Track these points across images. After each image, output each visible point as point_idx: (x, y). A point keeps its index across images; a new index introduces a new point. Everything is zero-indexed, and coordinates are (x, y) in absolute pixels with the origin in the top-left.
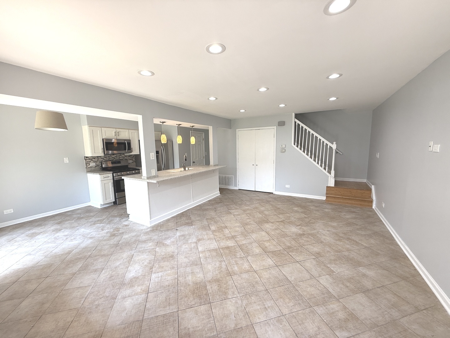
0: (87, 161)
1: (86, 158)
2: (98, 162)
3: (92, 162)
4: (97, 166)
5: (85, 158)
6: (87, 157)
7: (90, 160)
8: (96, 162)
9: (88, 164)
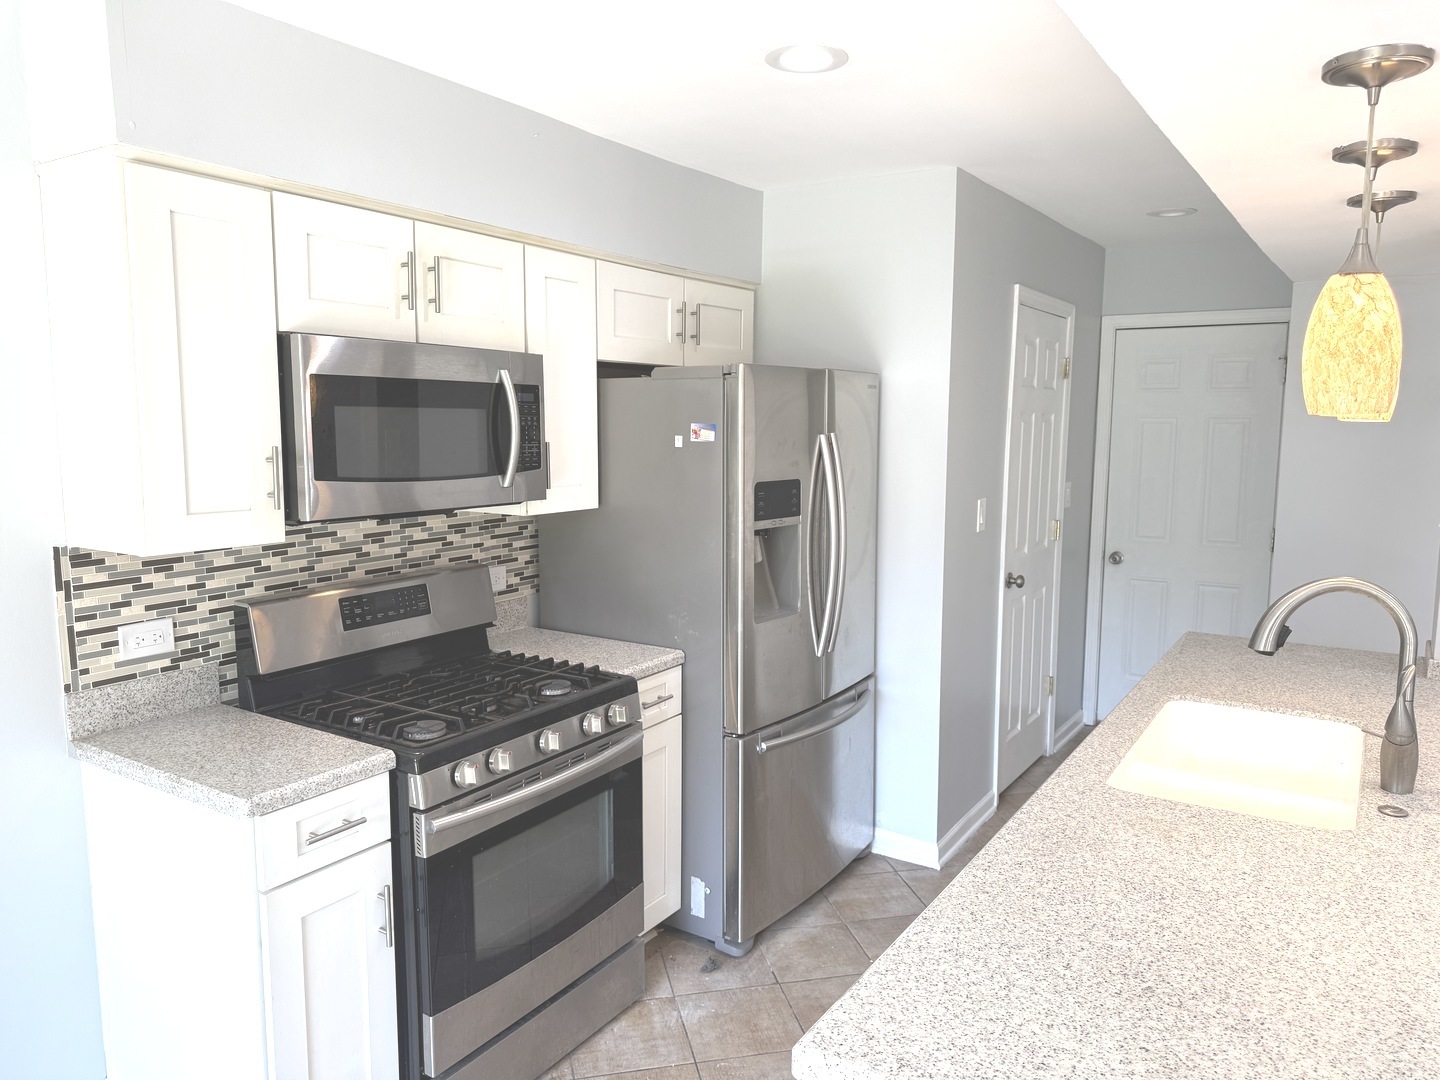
0: (89, 600)
1: (69, 573)
2: (204, 607)
3: (137, 609)
4: (189, 654)
5: (65, 561)
6: (81, 559)
7: (116, 594)
8: (183, 607)
9: (94, 643)
